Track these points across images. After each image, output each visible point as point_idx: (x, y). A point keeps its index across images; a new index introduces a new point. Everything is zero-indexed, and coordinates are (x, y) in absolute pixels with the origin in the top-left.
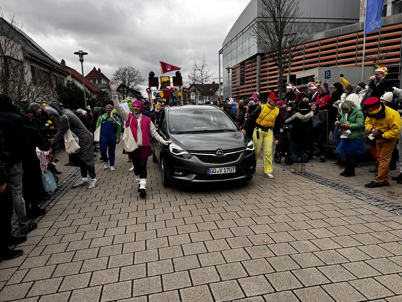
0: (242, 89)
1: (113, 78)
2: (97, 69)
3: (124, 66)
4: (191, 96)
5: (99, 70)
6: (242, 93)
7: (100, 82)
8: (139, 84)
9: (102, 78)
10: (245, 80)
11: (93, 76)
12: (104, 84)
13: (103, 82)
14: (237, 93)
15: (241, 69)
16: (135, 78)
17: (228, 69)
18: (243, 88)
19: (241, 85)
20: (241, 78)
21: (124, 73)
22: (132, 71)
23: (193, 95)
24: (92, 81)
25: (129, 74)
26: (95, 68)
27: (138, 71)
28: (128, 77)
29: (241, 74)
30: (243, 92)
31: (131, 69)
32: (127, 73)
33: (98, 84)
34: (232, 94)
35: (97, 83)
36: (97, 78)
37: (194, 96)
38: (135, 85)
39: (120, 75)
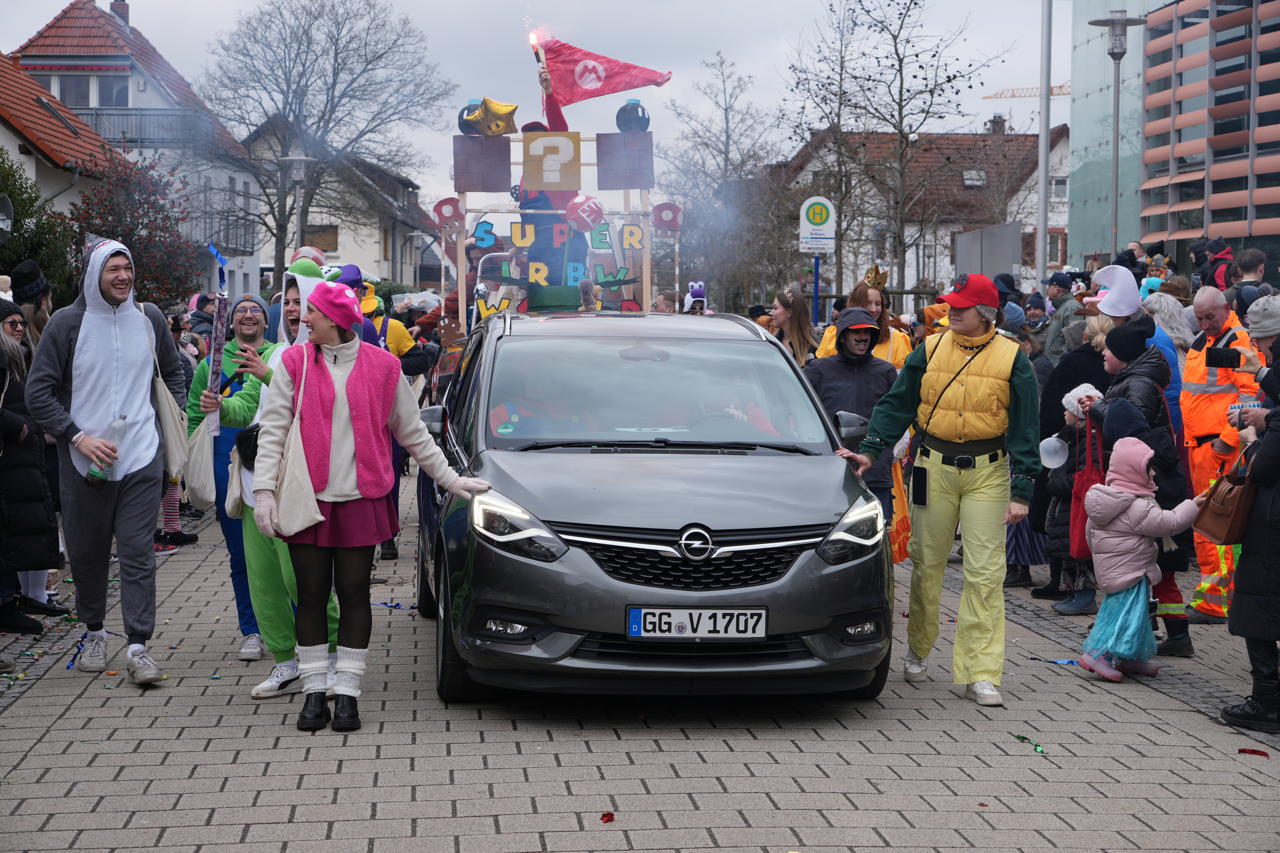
0: (1221, 186)
1: (219, 73)
4: (805, 228)
5: (120, 6)
6: (1220, 215)
8: (406, 117)
9: (132, 67)
10: (1254, 120)
11: (69, 52)
12: (145, 113)
13: (141, 98)
14: (1185, 220)
15: (1217, 28)
16: (382, 74)
17: (1117, 25)
18: (1238, 183)
19: (1220, 154)
20: (1220, 101)
21: (303, 38)
22: (364, 24)
23: (818, 219)
24: (55, 91)
25: (334, 40)
27: (404, 22)
28: (326, 63)
29: (1219, 72)
30: (1236, 213)
32: (319, 35)
33: (98, 113)
34: (1145, 220)
36: (91, 68)
37: (830, 228)
38: (379, 121)
39: (269, 46)
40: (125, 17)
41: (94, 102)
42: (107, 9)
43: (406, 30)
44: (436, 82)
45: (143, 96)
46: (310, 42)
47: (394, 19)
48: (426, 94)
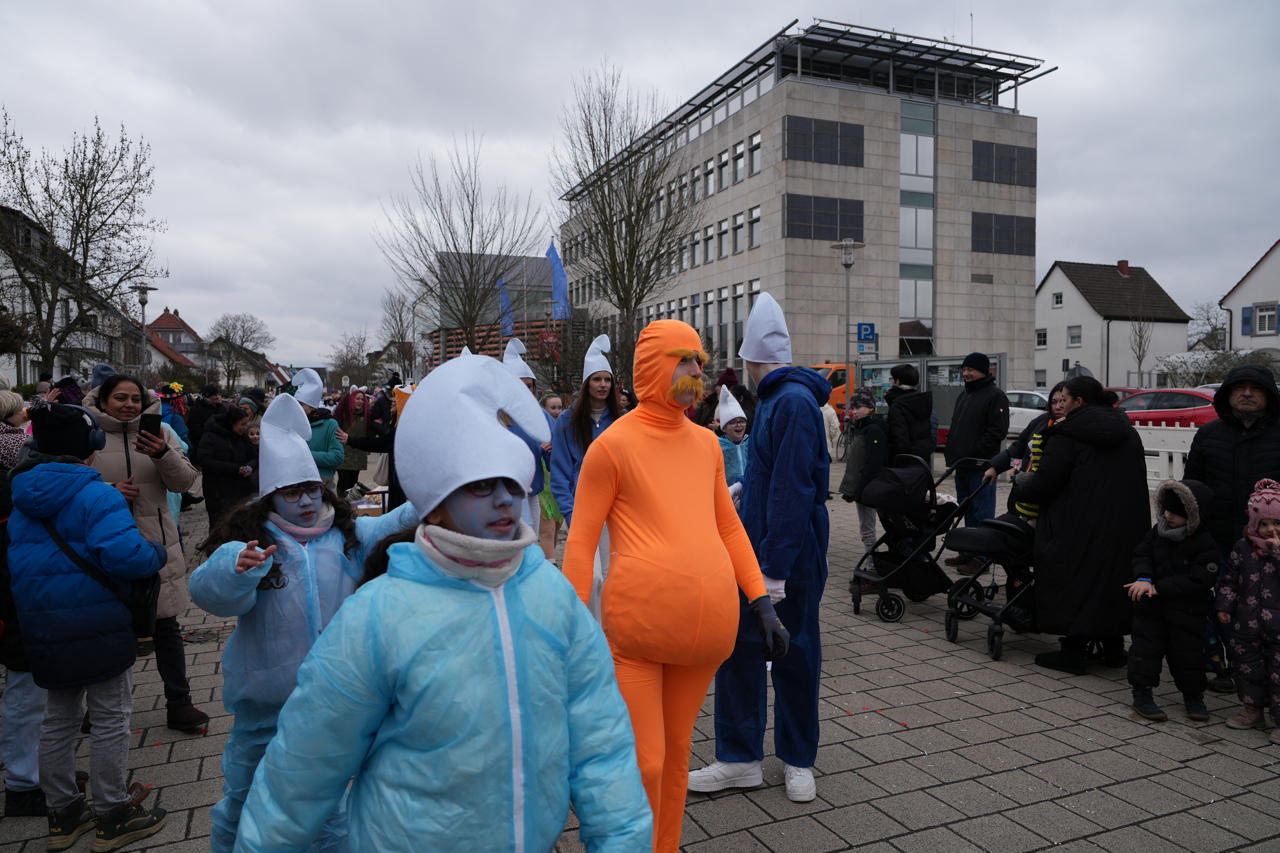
2: (172, 312)
3: (234, 312)
5: (176, 312)
7: (177, 341)
9: (182, 331)
11: (163, 327)
12: (187, 344)
13: (185, 339)
16: (256, 335)
22: (251, 323)
25: (243, 327)
26: (167, 310)
28: (240, 333)
31: (249, 318)
32: (239, 327)
33: (174, 344)
35: (171, 341)
36: (170, 331)
38: (256, 346)
40: (178, 315)
42: (172, 314)
43: (262, 323)
44: (271, 337)
46: (236, 326)
47: (259, 322)
48: (267, 340)
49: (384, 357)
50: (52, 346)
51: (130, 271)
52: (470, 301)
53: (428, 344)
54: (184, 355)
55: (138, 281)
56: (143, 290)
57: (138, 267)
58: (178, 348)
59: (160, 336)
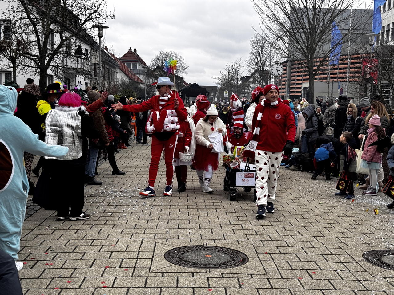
1: (152, 64)
4: (225, 94)
5: (135, 50)
7: (135, 67)
8: (181, 72)
9: (138, 62)
11: (128, 59)
12: (140, 70)
13: (139, 67)
16: (178, 65)
22: (175, 57)
23: (226, 93)
26: (130, 49)
27: (181, 57)
31: (174, 54)
36: (132, 62)
39: (160, 60)
40: (136, 53)
41: (132, 68)
42: (133, 51)
44: (185, 66)
45: (140, 66)
46: (166, 59)
47: (179, 56)
48: (184, 68)
49: (251, 79)
50: (46, 63)
51: (92, 14)
52: (312, 36)
53: (280, 68)
54: (138, 76)
55: (96, 21)
56: (100, 28)
57: (96, 11)
58: (135, 72)
59: (126, 65)
